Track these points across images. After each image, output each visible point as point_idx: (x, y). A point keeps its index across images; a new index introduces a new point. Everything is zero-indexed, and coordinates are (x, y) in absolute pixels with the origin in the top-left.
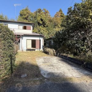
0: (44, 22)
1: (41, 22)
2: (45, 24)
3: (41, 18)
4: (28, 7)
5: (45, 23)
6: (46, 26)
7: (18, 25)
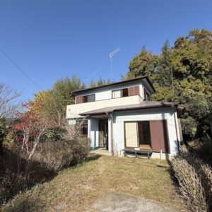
0: (196, 64)
1: (184, 69)
2: (200, 69)
3: (182, 57)
4: (143, 48)
5: (199, 65)
6: (203, 73)
7: (110, 91)
